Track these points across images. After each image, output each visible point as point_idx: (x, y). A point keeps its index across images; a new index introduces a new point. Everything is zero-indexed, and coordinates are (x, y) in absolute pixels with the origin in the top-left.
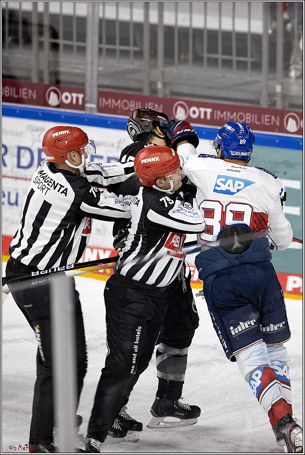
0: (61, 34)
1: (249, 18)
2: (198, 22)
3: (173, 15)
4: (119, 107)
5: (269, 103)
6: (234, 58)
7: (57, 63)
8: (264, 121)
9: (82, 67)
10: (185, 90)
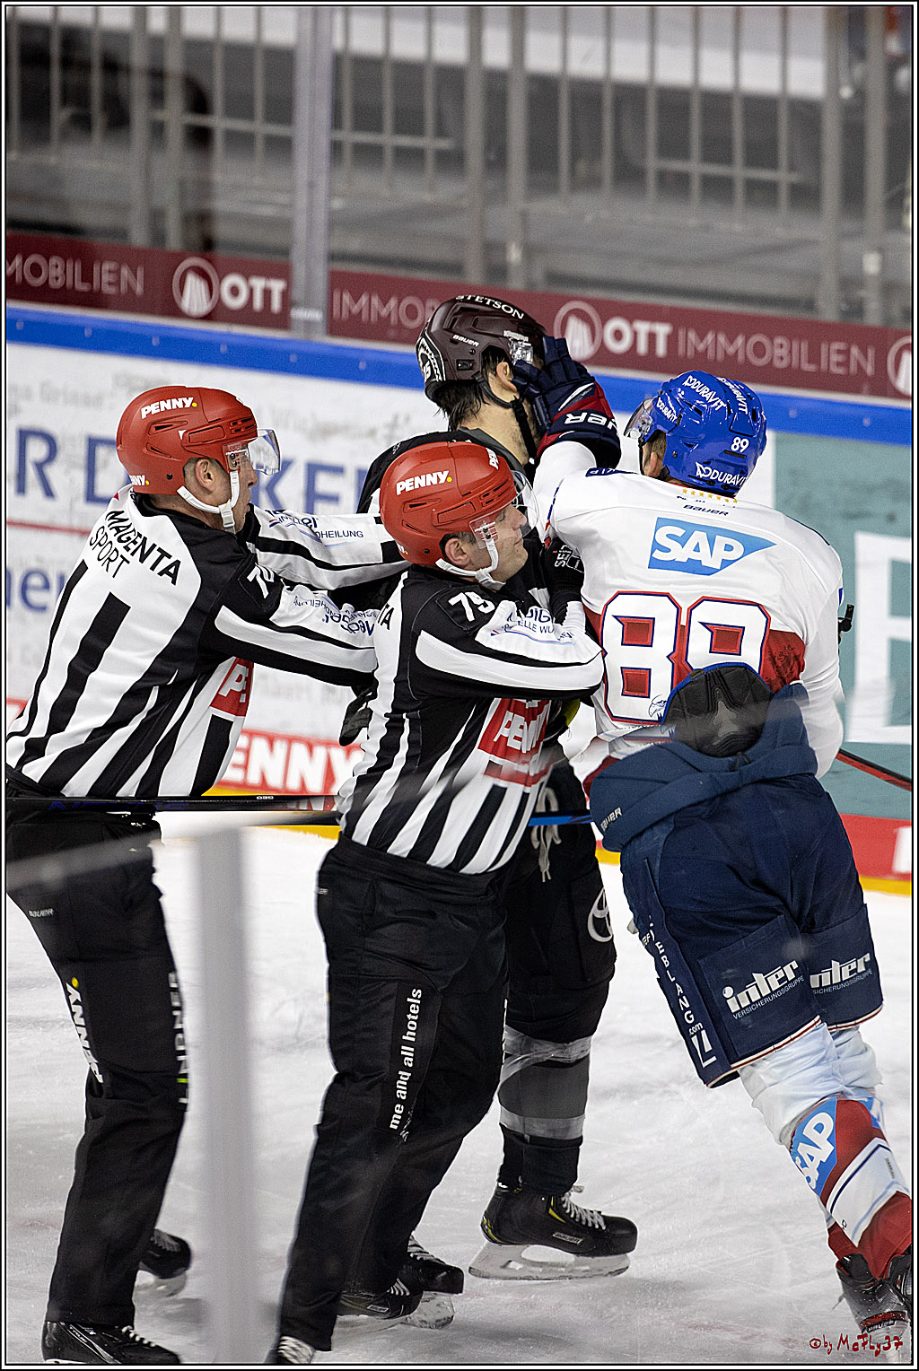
0: (218, 101)
1: (785, 52)
2: (630, 64)
3: (555, 41)
4: (393, 319)
5: (844, 307)
6: (739, 172)
7: (205, 188)
8: (829, 361)
9: (282, 198)
10: (589, 267)
